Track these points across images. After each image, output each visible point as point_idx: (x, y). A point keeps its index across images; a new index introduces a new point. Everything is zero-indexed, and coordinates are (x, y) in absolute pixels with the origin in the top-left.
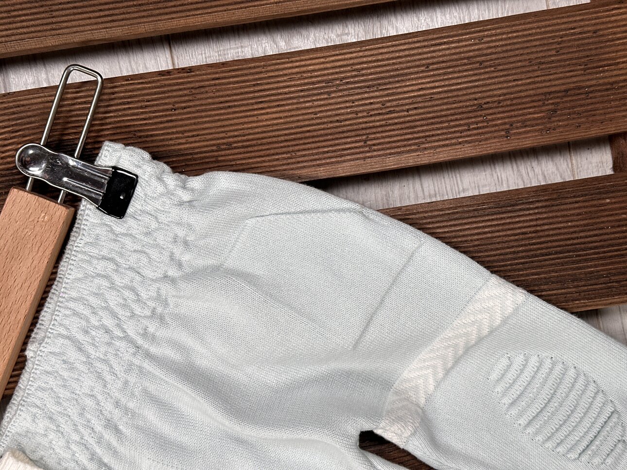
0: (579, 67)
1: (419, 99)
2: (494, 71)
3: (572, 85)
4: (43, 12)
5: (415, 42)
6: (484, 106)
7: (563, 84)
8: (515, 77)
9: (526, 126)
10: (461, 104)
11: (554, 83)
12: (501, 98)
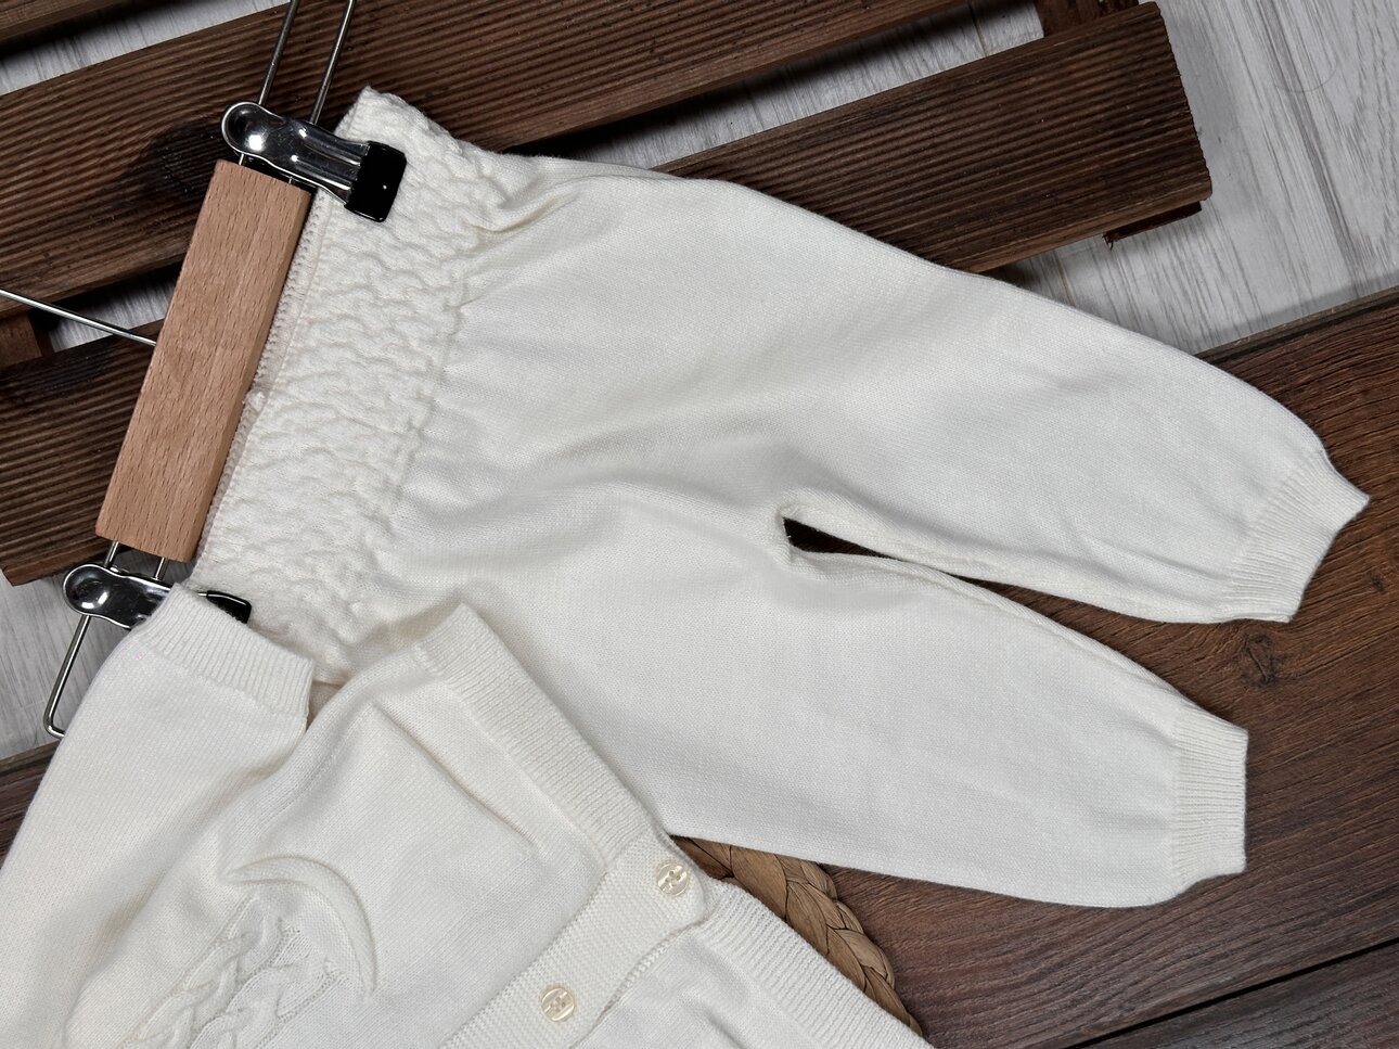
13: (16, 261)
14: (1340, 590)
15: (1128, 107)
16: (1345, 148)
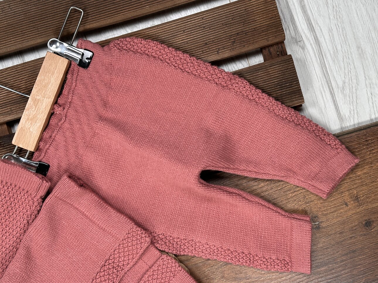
0: (241, 24)
1: (183, 44)
2: (209, 30)
3: (240, 31)
4: (35, 30)
5: (178, 23)
6: (208, 43)
7: (236, 31)
8: (217, 31)
9: (224, 49)
10: (199, 44)
11: (232, 31)
12: (214, 39)
13: (3, 110)
14: (337, 205)
15: (283, 81)
16: (340, 92)
